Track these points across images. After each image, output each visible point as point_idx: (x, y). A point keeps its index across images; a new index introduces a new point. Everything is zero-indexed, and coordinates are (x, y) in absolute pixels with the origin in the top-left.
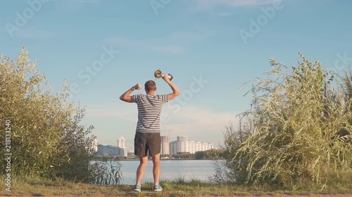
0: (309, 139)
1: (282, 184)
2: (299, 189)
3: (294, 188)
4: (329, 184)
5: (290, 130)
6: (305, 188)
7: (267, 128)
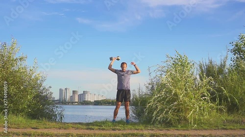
0: (186, 99)
1: (172, 124)
2: (182, 127)
3: (179, 126)
4: (198, 125)
5: (176, 94)
6: (185, 127)
7: (163, 93)
